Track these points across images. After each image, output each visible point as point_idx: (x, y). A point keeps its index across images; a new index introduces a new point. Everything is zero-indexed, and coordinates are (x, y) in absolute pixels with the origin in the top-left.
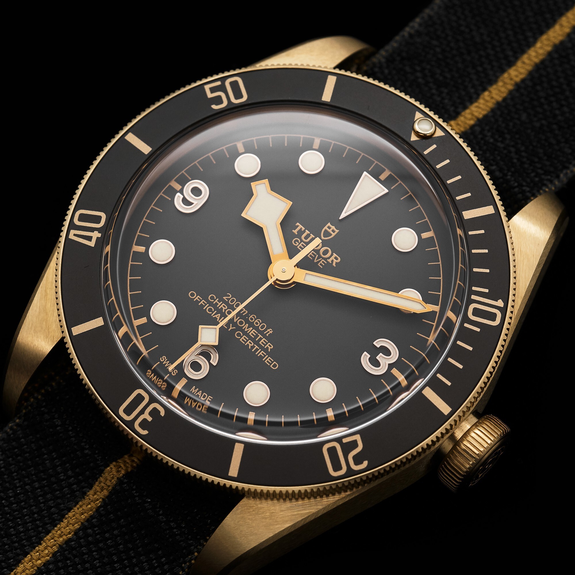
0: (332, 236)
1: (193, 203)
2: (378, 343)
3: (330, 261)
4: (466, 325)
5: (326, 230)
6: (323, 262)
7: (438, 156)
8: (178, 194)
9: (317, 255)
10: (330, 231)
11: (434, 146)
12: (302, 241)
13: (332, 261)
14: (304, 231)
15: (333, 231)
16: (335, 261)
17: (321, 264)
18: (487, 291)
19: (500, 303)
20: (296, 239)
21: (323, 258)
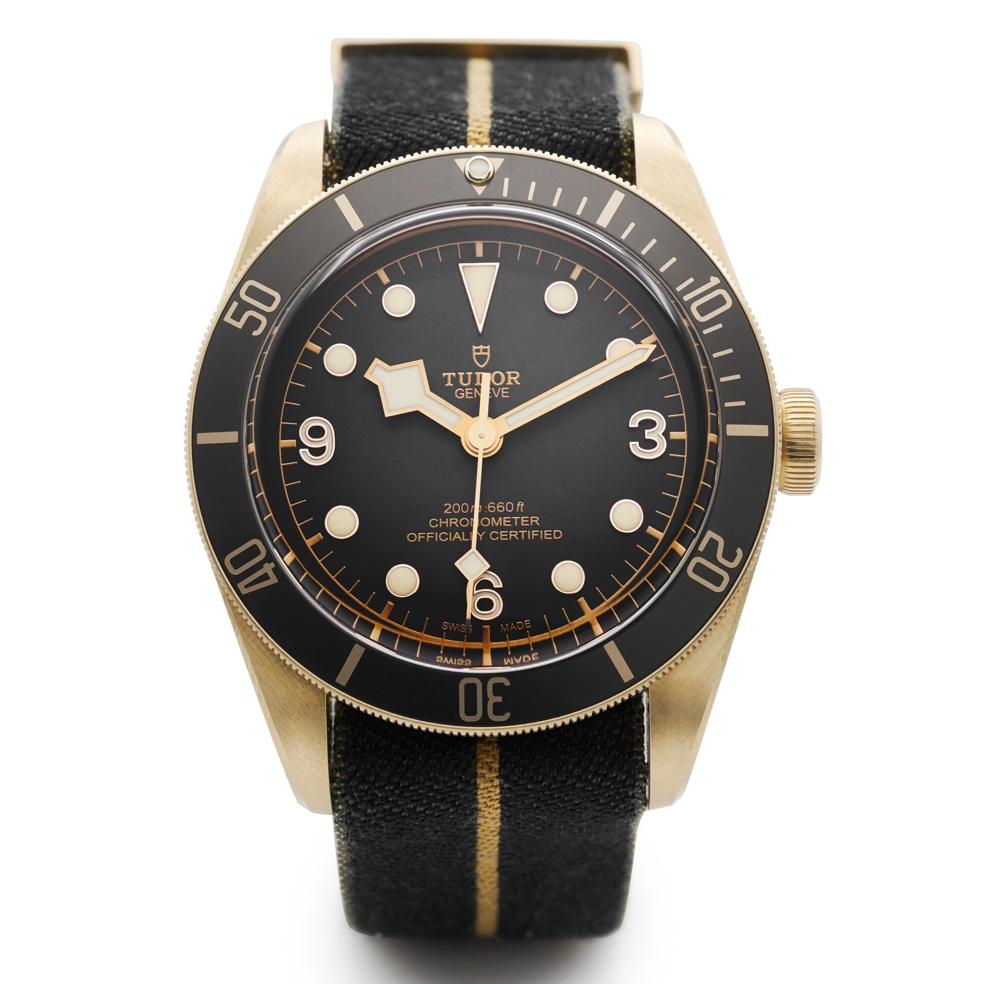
0: (489, 357)
1: (325, 447)
2: (634, 423)
3: (510, 383)
4: (705, 332)
5: (477, 356)
6: (504, 390)
7: (519, 186)
8: (301, 451)
9: (493, 389)
10: (481, 353)
11: (506, 180)
12: (464, 388)
13: (512, 381)
14: (458, 376)
15: (485, 350)
16: (514, 378)
17: (505, 394)
18: (691, 280)
19: (715, 281)
20: (457, 390)
21: (501, 386)
